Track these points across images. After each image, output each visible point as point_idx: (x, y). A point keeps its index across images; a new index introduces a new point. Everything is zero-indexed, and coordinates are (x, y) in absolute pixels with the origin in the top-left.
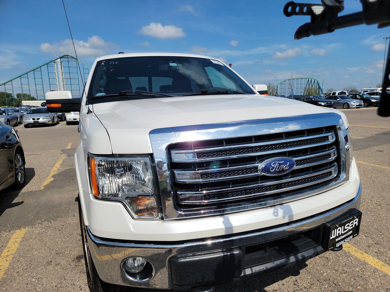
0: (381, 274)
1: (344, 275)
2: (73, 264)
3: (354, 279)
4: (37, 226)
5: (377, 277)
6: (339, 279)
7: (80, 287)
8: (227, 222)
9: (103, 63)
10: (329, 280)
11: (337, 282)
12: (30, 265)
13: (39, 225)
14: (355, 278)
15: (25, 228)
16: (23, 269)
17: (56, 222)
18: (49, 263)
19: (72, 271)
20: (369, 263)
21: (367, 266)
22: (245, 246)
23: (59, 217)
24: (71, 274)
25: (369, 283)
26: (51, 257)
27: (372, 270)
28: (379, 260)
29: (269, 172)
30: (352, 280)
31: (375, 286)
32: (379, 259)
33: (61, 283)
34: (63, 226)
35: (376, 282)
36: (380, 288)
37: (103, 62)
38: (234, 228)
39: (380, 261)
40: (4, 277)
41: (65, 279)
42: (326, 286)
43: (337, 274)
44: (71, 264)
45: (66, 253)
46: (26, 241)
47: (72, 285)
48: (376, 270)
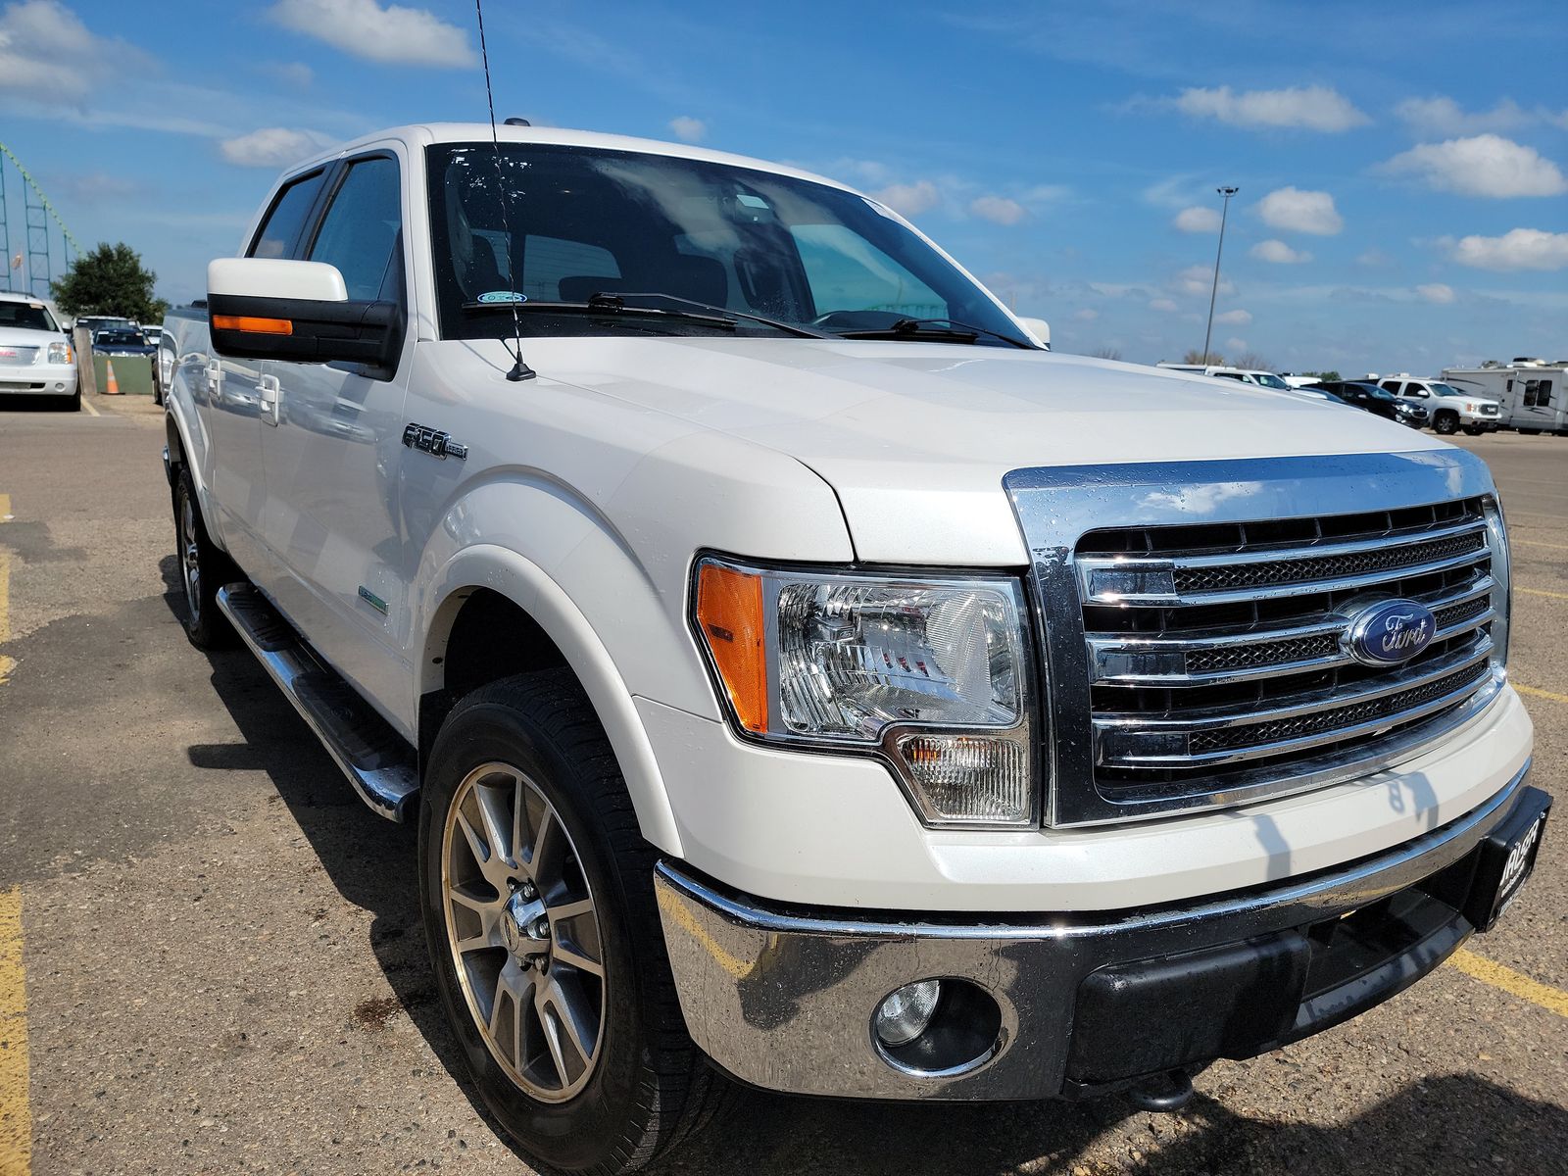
0: (1527, 1009)
1: (1419, 1019)
2: (358, 1038)
3: (1457, 1030)
4: (63, 878)
5: (1519, 1017)
6: (1411, 1032)
7: (451, 1134)
8: (1268, 833)
9: (462, 159)
10: (1382, 1037)
11: (1411, 1044)
12: (145, 1059)
13: (75, 875)
14: (1456, 1026)
15: (10, 891)
16: (118, 1077)
17: (157, 861)
18: (239, 1043)
19: (371, 1070)
20: (1473, 975)
21: (1471, 984)
22: (1310, 924)
23: (154, 837)
24: (375, 1084)
25: (1506, 1040)
26: (231, 1018)
27: (1491, 996)
28: (1497, 963)
29: (1381, 654)
30: (1452, 1033)
31: (1529, 1048)
32: (1495, 958)
33: (353, 1125)
34: (203, 876)
35: (1524, 1036)
36: (1546, 1054)
37: (461, 155)
38: (1294, 858)
39: (1501, 964)
40: (41, 1119)
41: (359, 1106)
42: (1384, 1061)
43: (1395, 1015)
44: (351, 1041)
45: (293, 993)
46: (51, 951)
47: (408, 1129)
48: (1503, 999)
